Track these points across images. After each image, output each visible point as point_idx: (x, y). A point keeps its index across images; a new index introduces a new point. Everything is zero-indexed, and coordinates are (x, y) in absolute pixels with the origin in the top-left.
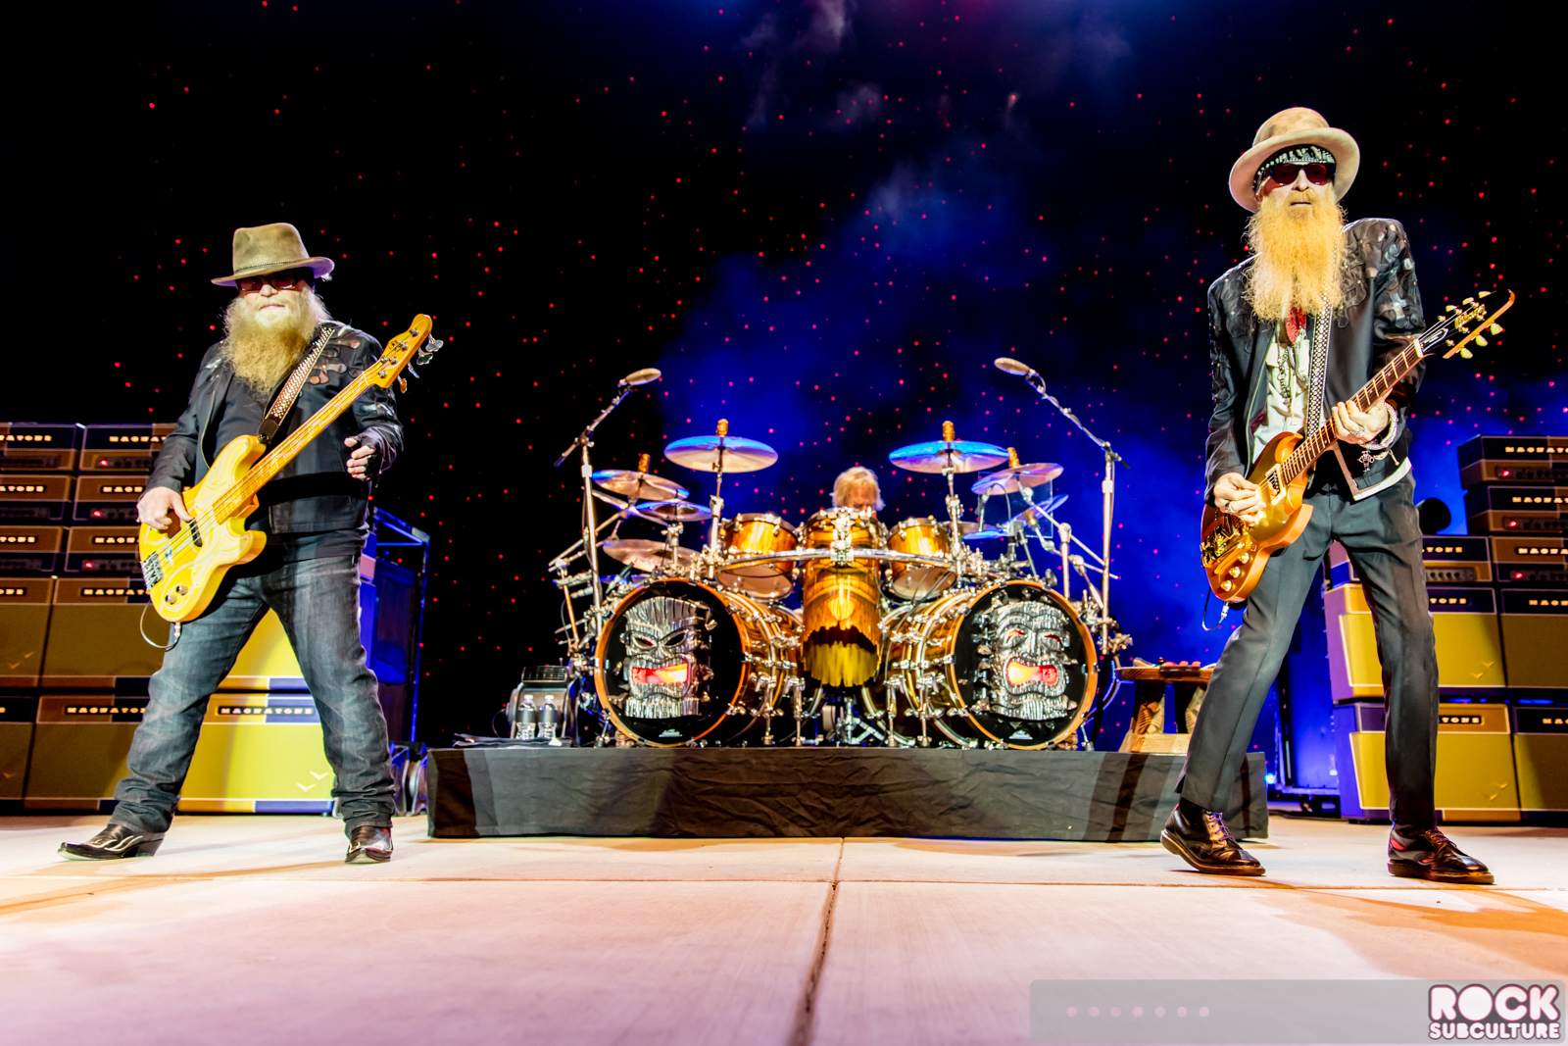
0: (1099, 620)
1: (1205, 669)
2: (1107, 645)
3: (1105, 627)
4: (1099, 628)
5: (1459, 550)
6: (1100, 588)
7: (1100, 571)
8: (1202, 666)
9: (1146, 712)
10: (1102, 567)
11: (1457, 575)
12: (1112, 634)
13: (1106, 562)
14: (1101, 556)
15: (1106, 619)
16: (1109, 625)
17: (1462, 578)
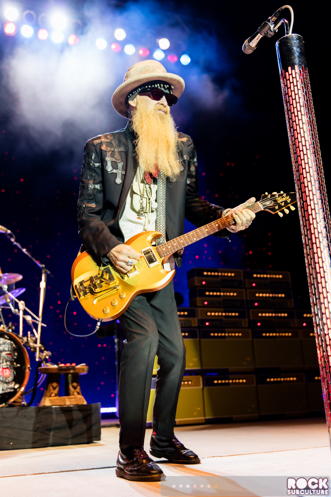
0: (35, 345)
1: (78, 367)
2: (39, 357)
3: (38, 349)
4: (35, 348)
5: (186, 313)
6: (37, 331)
7: (37, 322)
8: (77, 365)
9: (51, 388)
10: (39, 321)
11: (185, 323)
12: (41, 351)
13: (40, 319)
14: (38, 316)
15: (39, 345)
16: (40, 348)
17: (187, 325)
